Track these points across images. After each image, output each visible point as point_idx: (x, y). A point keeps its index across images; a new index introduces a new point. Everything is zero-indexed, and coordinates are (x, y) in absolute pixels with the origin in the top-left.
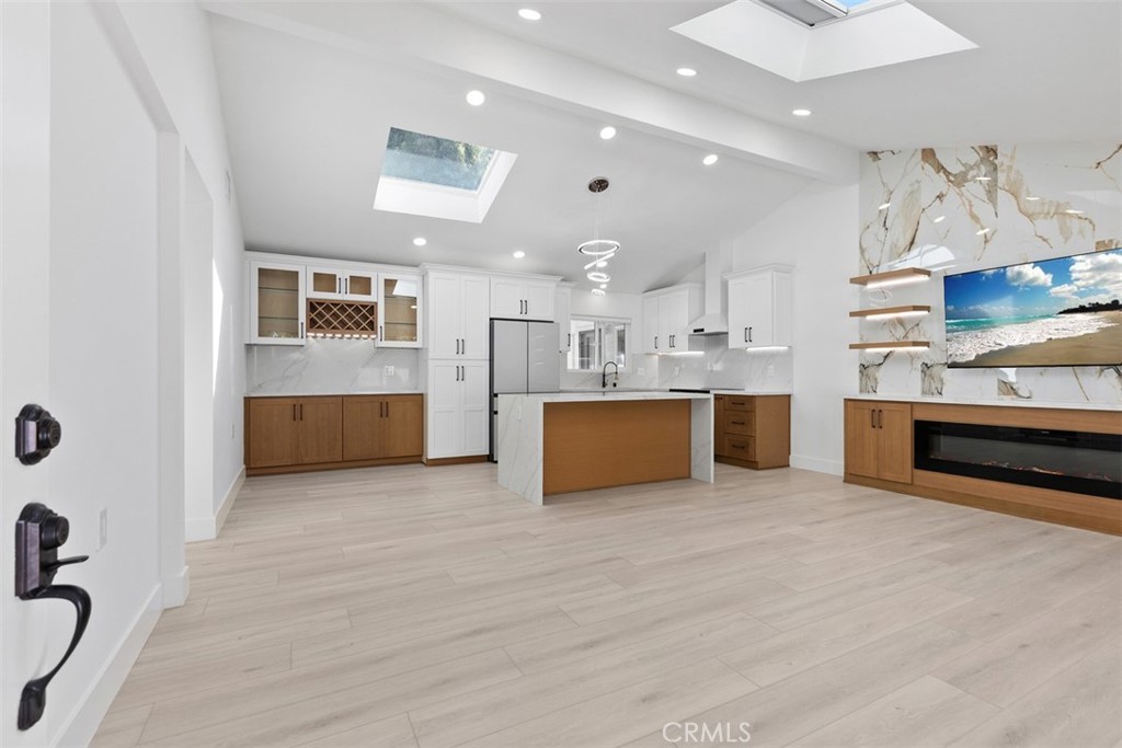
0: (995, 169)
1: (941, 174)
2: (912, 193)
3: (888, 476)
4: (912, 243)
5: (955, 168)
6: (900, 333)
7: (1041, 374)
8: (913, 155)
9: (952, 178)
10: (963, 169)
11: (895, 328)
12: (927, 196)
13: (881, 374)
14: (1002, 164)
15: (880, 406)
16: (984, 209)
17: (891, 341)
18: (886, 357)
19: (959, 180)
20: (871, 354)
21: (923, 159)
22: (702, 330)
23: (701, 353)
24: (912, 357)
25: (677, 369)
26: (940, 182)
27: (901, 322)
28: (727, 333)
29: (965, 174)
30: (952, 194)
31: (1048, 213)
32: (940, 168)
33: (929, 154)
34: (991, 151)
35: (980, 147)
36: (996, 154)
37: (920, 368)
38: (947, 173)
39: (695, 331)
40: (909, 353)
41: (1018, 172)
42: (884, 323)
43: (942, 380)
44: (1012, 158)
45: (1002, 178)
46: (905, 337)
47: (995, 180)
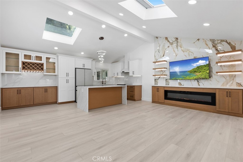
0: (178, 42)
1: (169, 42)
2: (164, 46)
3: (160, 101)
4: (164, 55)
5: (171, 42)
6: (162, 73)
7: (185, 81)
8: (164, 38)
9: (170, 43)
10: (172, 42)
11: (161, 72)
12: (166, 47)
13: (159, 81)
14: (179, 41)
15: (158, 87)
16: (176, 50)
17: (160, 74)
18: (159, 78)
19: (172, 44)
20: (156, 77)
21: (166, 39)
22: (124, 72)
23: (124, 77)
24: (164, 78)
25: (119, 80)
26: (168, 44)
27: (162, 71)
28: (129, 72)
29: (173, 43)
30: (170, 46)
31: (186, 51)
32: (168, 41)
33: (166, 38)
34: (177, 39)
35: (175, 38)
36: (178, 39)
37: (165, 80)
38: (170, 42)
39: (122, 72)
40: (163, 77)
41: (181, 43)
42: (159, 71)
43: (169, 82)
44: (180, 40)
45: (179, 44)
46: (163, 74)
47: (178, 44)
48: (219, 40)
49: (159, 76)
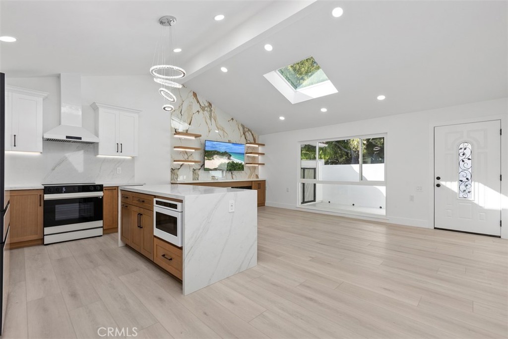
0: (211, 111)
1: (198, 104)
2: (190, 105)
4: (190, 124)
5: (202, 105)
6: (186, 157)
8: (191, 92)
9: (201, 107)
10: (204, 106)
11: (184, 155)
12: (194, 109)
13: (179, 172)
14: (213, 110)
16: (209, 121)
17: (183, 159)
18: (181, 166)
19: (203, 109)
20: (176, 165)
21: (193, 95)
22: (80, 138)
24: (190, 166)
27: (186, 152)
30: (201, 111)
31: (221, 129)
33: (195, 95)
34: (210, 105)
35: (208, 102)
37: (192, 171)
38: (200, 105)
39: (67, 137)
41: (216, 114)
42: (181, 152)
43: (198, 175)
44: (215, 109)
45: (213, 114)
46: (188, 158)
47: (211, 114)
48: (247, 128)
49: (181, 163)
